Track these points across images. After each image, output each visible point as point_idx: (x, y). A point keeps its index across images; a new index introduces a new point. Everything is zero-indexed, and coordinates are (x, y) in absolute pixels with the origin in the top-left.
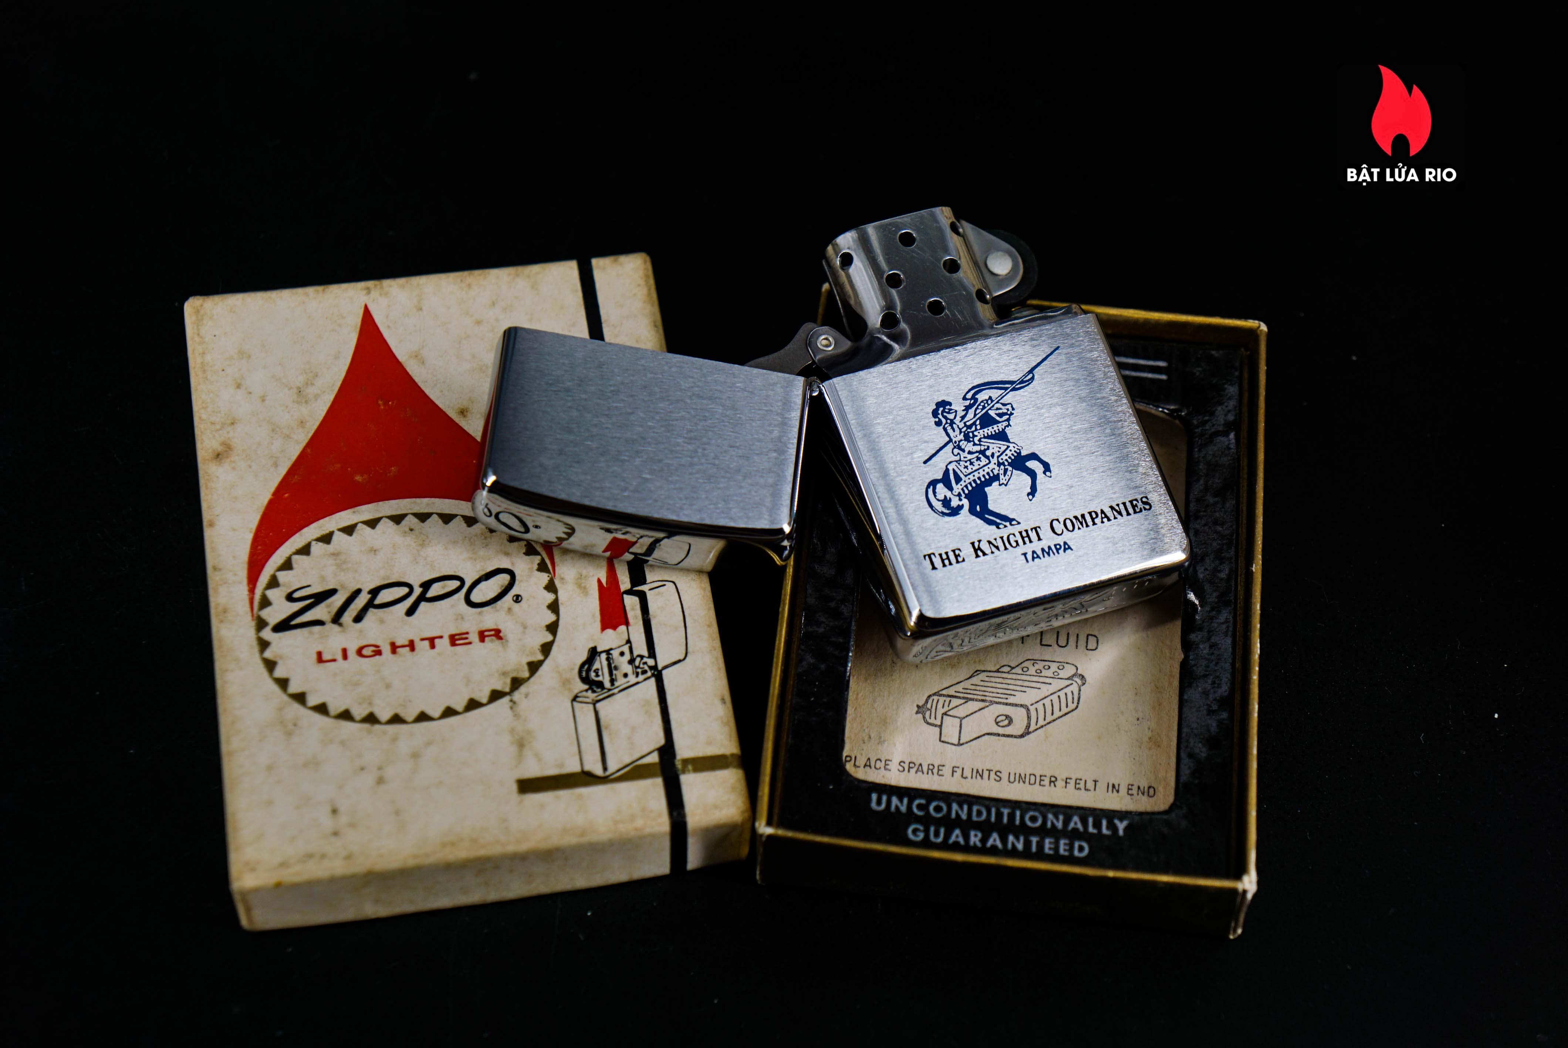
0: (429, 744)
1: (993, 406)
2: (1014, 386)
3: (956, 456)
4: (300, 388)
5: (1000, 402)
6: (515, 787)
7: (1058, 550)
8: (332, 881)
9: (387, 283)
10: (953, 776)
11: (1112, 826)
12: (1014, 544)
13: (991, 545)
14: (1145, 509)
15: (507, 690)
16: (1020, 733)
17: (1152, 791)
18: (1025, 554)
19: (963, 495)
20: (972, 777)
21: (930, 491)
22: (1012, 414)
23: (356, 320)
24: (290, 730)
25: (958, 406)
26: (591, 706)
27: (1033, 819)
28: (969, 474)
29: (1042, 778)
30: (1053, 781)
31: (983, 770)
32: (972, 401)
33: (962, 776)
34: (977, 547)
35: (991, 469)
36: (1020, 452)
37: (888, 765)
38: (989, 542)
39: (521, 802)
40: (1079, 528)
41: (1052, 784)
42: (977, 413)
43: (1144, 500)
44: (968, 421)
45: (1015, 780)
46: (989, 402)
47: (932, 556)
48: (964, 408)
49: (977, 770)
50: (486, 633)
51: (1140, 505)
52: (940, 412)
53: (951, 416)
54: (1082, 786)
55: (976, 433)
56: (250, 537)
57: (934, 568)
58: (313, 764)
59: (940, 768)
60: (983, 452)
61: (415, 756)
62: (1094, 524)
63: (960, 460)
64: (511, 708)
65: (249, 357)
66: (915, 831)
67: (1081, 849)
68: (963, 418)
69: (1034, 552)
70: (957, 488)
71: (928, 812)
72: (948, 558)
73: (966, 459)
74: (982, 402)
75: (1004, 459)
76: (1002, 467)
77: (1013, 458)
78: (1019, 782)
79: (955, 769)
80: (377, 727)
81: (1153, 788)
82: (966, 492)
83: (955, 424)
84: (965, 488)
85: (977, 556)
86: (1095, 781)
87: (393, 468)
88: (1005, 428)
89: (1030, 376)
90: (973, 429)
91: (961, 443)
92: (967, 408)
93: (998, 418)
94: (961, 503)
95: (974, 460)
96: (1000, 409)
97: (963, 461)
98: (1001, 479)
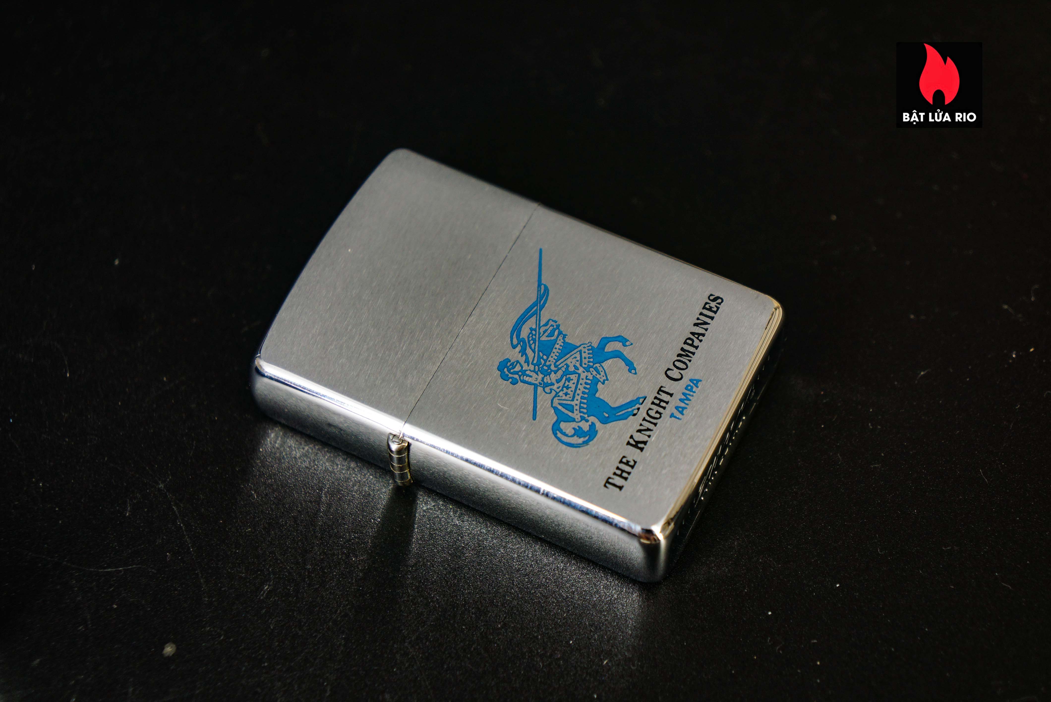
1: (539, 334)
2: (539, 305)
3: (551, 392)
5: (541, 325)
7: (691, 390)
12: (658, 416)
13: (642, 432)
14: (719, 304)
18: (672, 416)
19: (586, 416)
21: (559, 435)
22: (558, 326)
25: (515, 355)
28: (574, 397)
32: (521, 343)
34: (634, 443)
35: (584, 378)
36: (593, 347)
38: (639, 431)
40: (690, 361)
42: (533, 348)
43: (712, 298)
44: (533, 360)
46: (534, 332)
47: (610, 480)
48: (521, 354)
51: (713, 304)
52: (507, 373)
53: (518, 368)
55: (548, 363)
57: (621, 488)
60: (567, 373)
62: (697, 347)
63: (557, 393)
68: (527, 361)
69: (677, 408)
70: (576, 415)
72: (623, 471)
73: (560, 388)
74: (528, 337)
75: (587, 363)
76: (591, 369)
77: (591, 356)
82: (585, 411)
83: (527, 370)
84: (582, 410)
85: (642, 449)
88: (564, 341)
89: (543, 287)
90: (543, 362)
91: (545, 380)
92: (523, 352)
93: (553, 338)
94: (590, 423)
95: (567, 383)
96: (546, 330)
97: (559, 392)
98: (599, 378)
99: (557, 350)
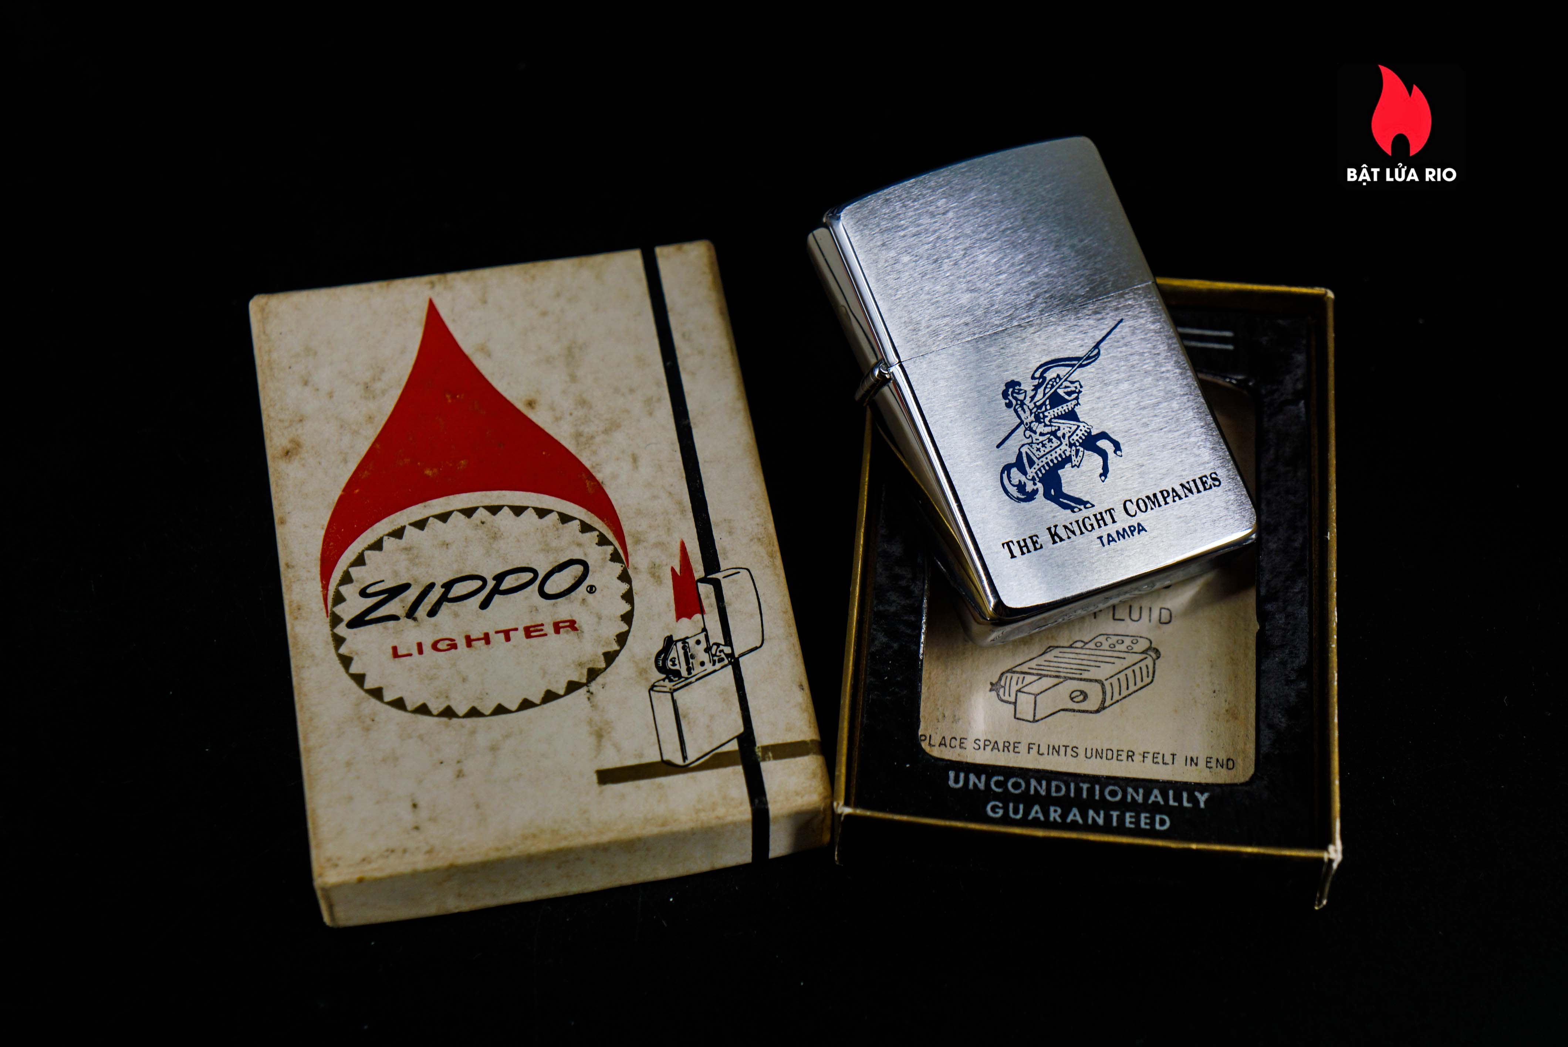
0: (507, 736)
1: (1061, 385)
2: (1081, 362)
3: (1028, 438)
4: (367, 384)
5: (1068, 379)
6: (595, 778)
7: (1132, 532)
8: (415, 875)
9: (451, 277)
10: (1029, 753)
11: (1193, 799)
12: (1089, 528)
13: (1067, 530)
14: (1215, 486)
15: (584, 681)
16: (1095, 708)
17: (1230, 763)
18: (1100, 538)
19: (1037, 479)
20: (1048, 754)
21: (1005, 475)
22: (1080, 393)
23: (421, 315)
24: (368, 726)
26: (669, 695)
27: (1113, 794)
28: (1042, 457)
29: (1120, 753)
30: (1130, 756)
31: (1059, 746)
32: (1041, 380)
33: (1038, 752)
34: (1053, 532)
35: (1063, 450)
36: (1090, 431)
37: (963, 743)
38: (1065, 527)
39: (601, 792)
40: (1152, 509)
41: (1130, 759)
42: (1046, 392)
43: (1213, 476)
44: (1038, 401)
45: (1092, 756)
46: (1057, 380)
47: (1011, 544)
48: (1033, 388)
49: (1054, 746)
50: (561, 625)
51: (1210, 482)
52: (1010, 393)
53: (1021, 397)
54: (1160, 760)
55: (1046, 414)
56: (323, 533)
57: (1013, 557)
58: (392, 759)
59: (1016, 745)
60: (1054, 433)
61: (494, 749)
62: (1166, 503)
63: (1032, 443)
64: (589, 699)
65: (315, 353)
66: (993, 809)
67: (1162, 822)
68: (1033, 398)
69: (1109, 535)
70: (1031, 472)
71: (1006, 789)
72: (1026, 545)
73: (1038, 442)
74: (1051, 380)
75: (1075, 439)
76: (1074, 448)
77: (1084, 438)
78: (1096, 758)
79: (1031, 746)
80: (454, 720)
81: (1232, 760)
82: (1040, 475)
83: (1025, 404)
84: (1038, 472)
85: (1054, 542)
86: (1173, 755)
87: (462, 462)
88: (1074, 407)
89: (1096, 351)
90: (1043, 409)
91: (1032, 425)
92: (1036, 388)
94: (1035, 488)
95: (1046, 442)
96: (1069, 387)
97: (1035, 443)
98: (1073, 460)
99: (1062, 410)
